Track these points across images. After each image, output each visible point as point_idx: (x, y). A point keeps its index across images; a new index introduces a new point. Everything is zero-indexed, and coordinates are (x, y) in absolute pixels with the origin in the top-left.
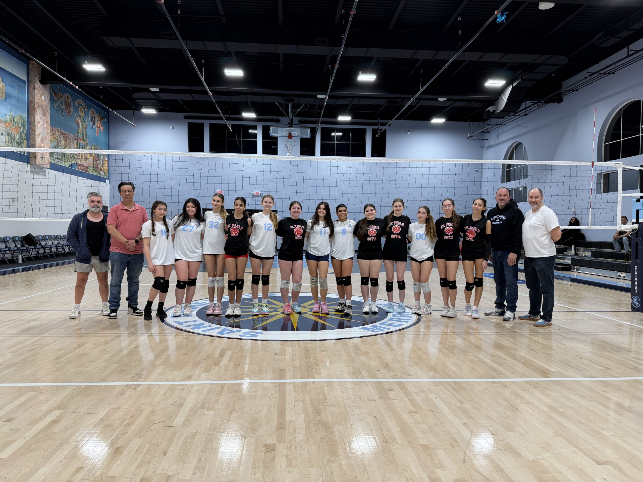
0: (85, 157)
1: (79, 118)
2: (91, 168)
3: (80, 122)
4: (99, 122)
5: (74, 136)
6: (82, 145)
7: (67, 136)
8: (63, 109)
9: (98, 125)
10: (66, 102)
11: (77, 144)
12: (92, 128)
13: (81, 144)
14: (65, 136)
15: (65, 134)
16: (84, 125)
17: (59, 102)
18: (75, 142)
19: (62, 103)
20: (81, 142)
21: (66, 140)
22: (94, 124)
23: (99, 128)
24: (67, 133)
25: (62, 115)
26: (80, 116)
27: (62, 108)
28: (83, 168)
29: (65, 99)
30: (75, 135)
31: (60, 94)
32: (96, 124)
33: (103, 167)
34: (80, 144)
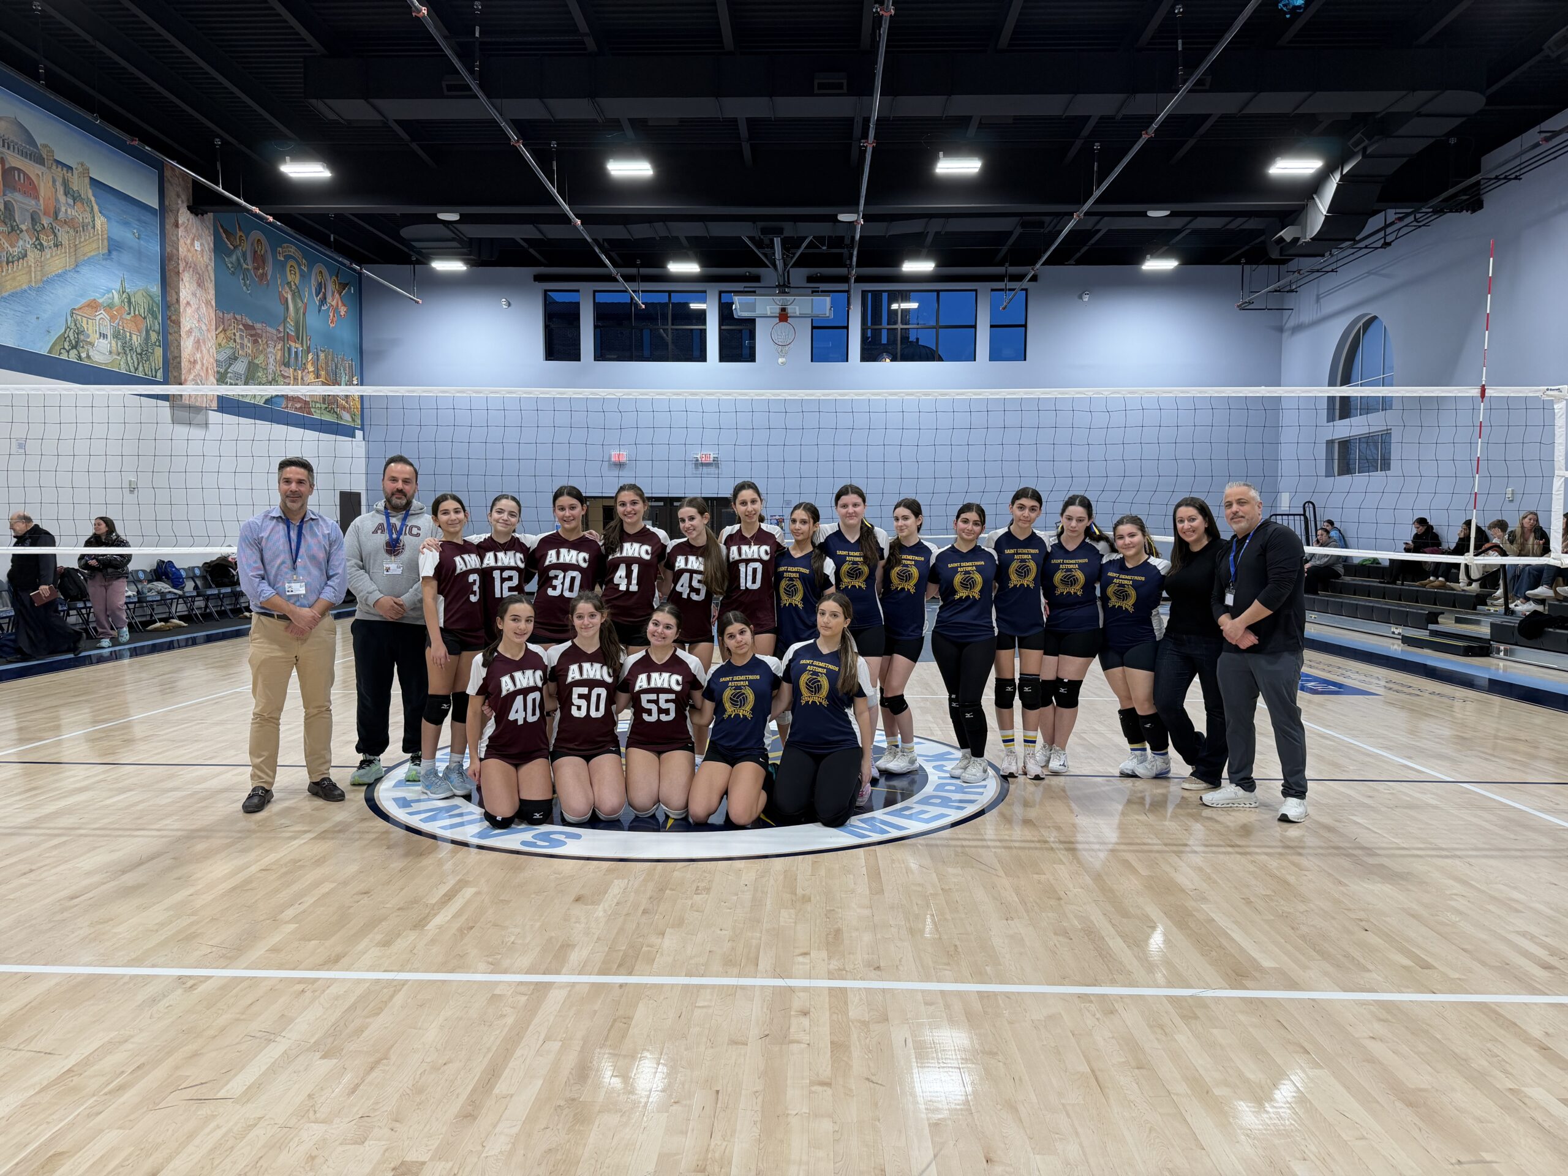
1: (287, 289)
2: (318, 405)
3: (289, 297)
4: (337, 296)
6: (296, 353)
8: (248, 269)
9: (334, 303)
10: (255, 252)
11: (283, 349)
13: (294, 350)
16: (300, 304)
17: (239, 252)
19: (244, 255)
20: (293, 344)
23: (336, 310)
26: (289, 283)
28: (298, 405)
31: (239, 233)
32: (329, 300)
33: (347, 402)
34: (289, 349)
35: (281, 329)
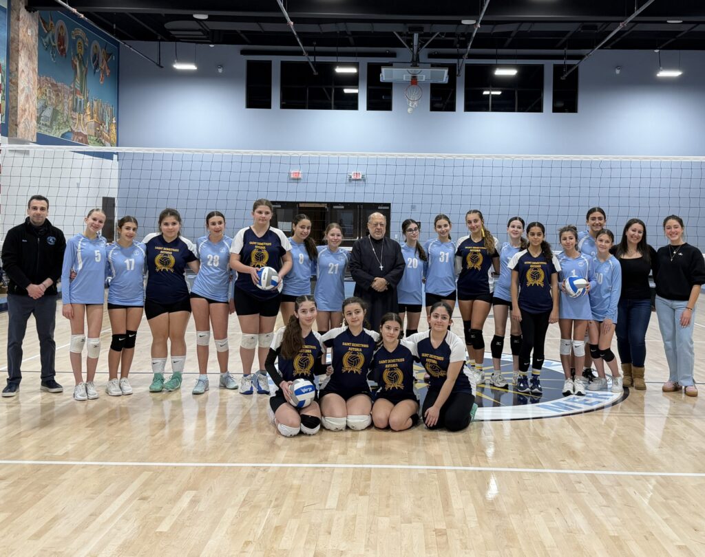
0: (83, 119)
1: (77, 59)
2: (92, 138)
3: (78, 64)
4: (105, 62)
5: (68, 88)
6: (80, 102)
7: (60, 88)
8: (55, 46)
9: (103, 67)
10: (60, 35)
11: (73, 100)
12: (95, 72)
13: (79, 100)
14: (56, 89)
15: (56, 86)
16: (83, 69)
17: (50, 35)
18: (71, 98)
19: (53, 37)
20: (79, 96)
21: (57, 95)
22: (97, 66)
23: (104, 72)
24: (59, 84)
25: (53, 56)
26: (77, 55)
27: (53, 44)
28: (80, 138)
29: (58, 29)
30: (71, 87)
31: (51, 22)
32: (100, 66)
33: (109, 135)
34: (77, 100)
35: (72, 86)
